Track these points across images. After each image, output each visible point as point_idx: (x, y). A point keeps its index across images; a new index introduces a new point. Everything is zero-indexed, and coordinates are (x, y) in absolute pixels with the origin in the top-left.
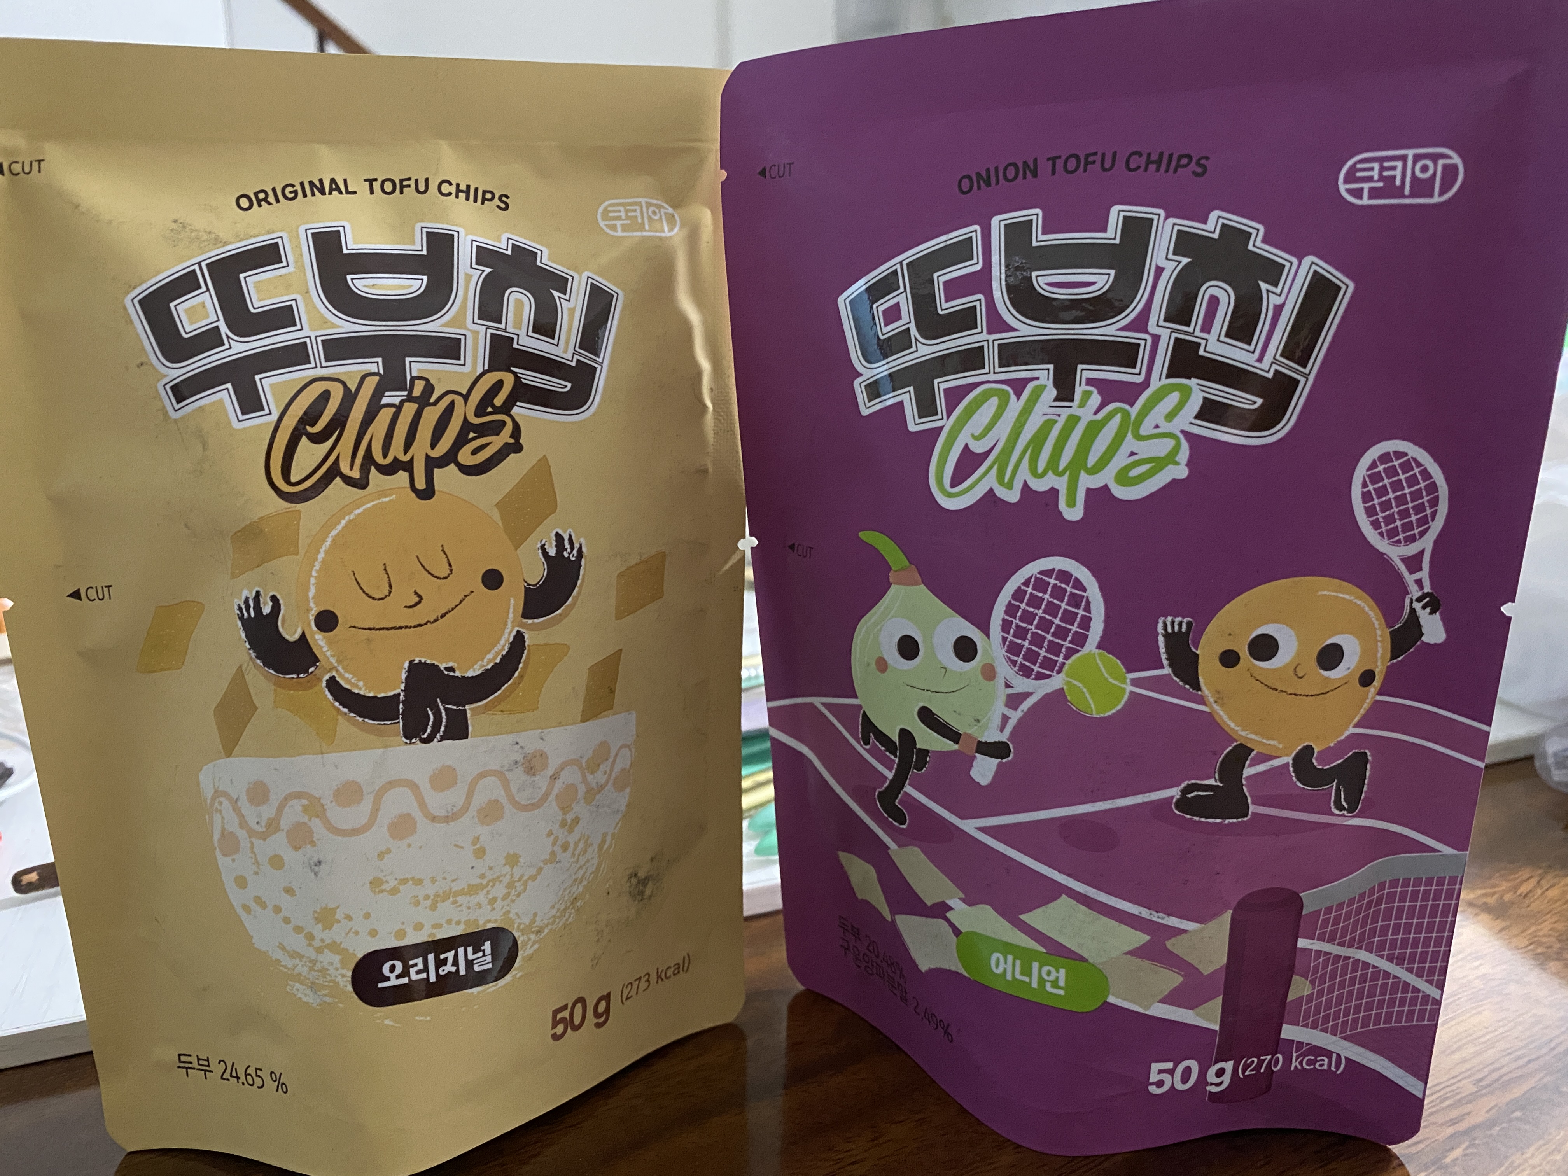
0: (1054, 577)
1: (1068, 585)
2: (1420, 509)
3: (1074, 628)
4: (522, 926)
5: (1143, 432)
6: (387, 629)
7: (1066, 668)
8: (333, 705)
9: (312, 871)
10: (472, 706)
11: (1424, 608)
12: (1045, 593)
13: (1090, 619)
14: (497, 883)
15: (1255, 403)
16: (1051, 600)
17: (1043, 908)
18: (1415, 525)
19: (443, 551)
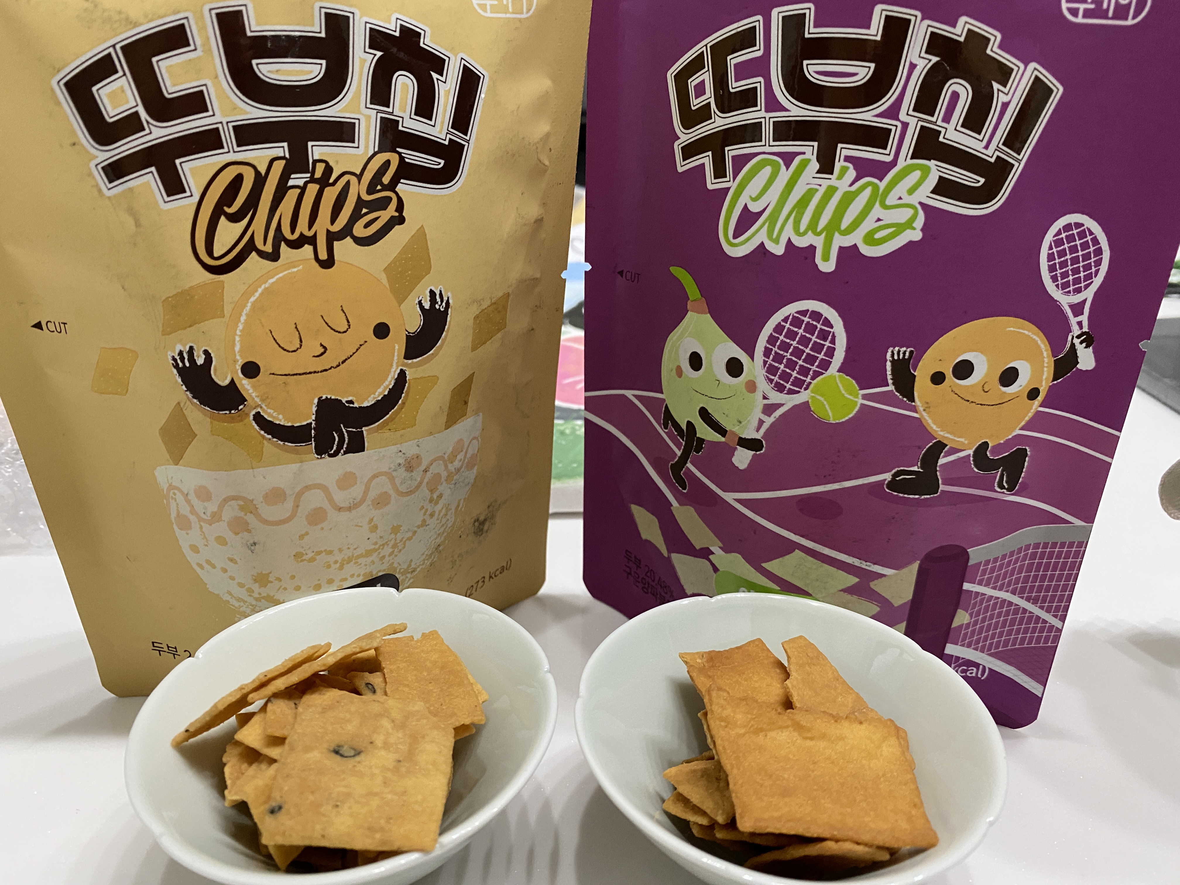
0: (808, 316)
1: (819, 323)
2: (1087, 267)
3: (821, 356)
4: (402, 570)
5: (888, 202)
6: (300, 374)
7: (812, 386)
8: (259, 433)
9: (250, 549)
10: (367, 428)
11: (1081, 343)
12: (800, 328)
13: (834, 349)
14: (386, 546)
15: (979, 182)
16: (804, 334)
17: (781, 559)
18: (1082, 280)
19: (342, 310)
